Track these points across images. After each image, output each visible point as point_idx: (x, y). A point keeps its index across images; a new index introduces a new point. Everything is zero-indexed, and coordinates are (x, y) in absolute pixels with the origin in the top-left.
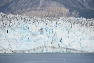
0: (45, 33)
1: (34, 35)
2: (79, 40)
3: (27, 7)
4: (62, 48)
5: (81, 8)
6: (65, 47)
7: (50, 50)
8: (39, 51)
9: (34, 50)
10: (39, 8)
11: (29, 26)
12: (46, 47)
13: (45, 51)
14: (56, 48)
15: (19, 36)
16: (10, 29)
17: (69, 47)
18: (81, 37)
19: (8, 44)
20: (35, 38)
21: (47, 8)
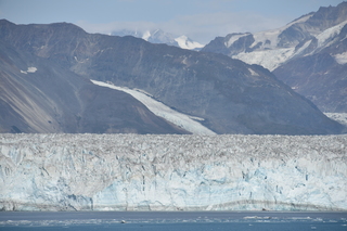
4: (281, 203)
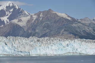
0: (69, 46)
1: (64, 47)
2: (85, 49)
3: (55, 34)
5: (80, 34)
6: (79, 52)
7: (72, 54)
8: (67, 55)
9: (64, 54)
10: (60, 35)
11: (62, 43)
12: (70, 53)
13: (69, 54)
14: (75, 53)
15: (58, 48)
16: (53, 44)
17: (80, 53)
18: (86, 48)
19: (52, 51)
20: (65, 48)
21: (64, 34)
